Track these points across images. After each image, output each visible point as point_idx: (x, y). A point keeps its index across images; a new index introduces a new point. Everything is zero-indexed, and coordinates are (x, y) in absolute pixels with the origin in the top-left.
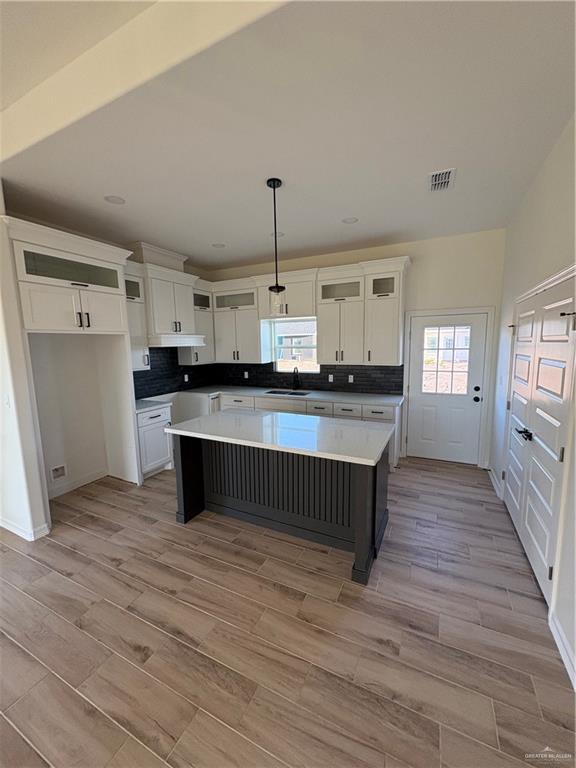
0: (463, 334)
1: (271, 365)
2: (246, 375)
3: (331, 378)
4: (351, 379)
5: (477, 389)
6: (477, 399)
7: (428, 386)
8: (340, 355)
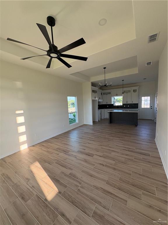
0: (149, 98)
1: (113, 104)
2: (108, 106)
3: (125, 106)
4: (128, 106)
5: (151, 107)
6: (151, 108)
7: (143, 107)
8: (127, 102)
